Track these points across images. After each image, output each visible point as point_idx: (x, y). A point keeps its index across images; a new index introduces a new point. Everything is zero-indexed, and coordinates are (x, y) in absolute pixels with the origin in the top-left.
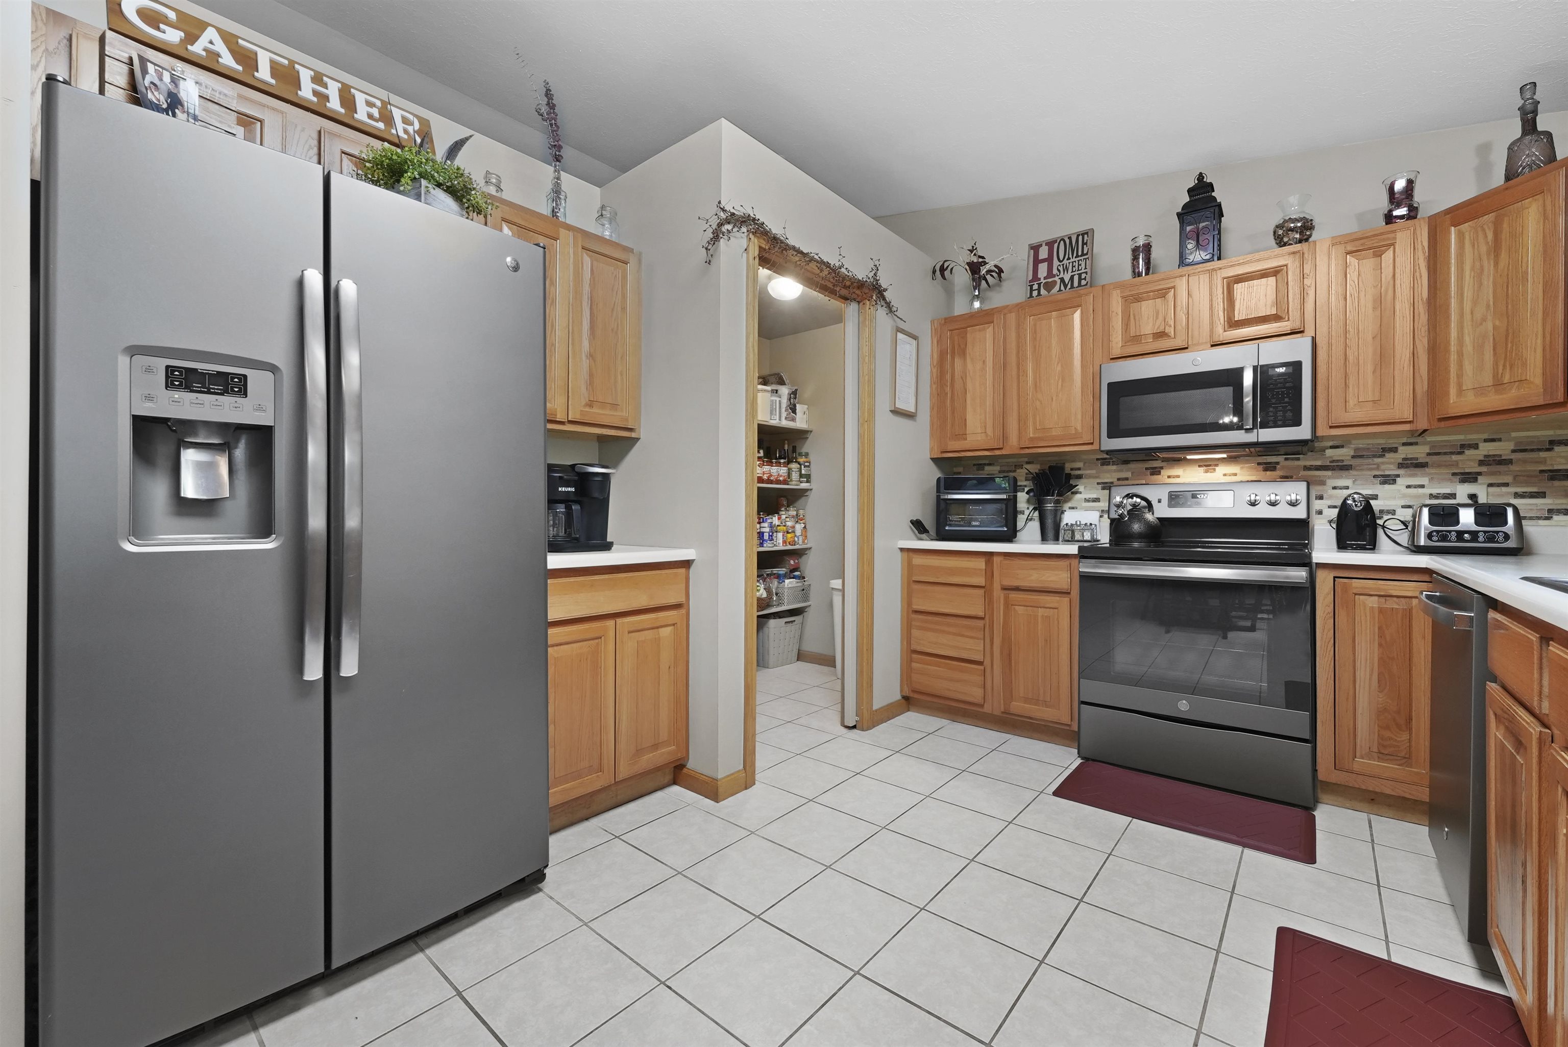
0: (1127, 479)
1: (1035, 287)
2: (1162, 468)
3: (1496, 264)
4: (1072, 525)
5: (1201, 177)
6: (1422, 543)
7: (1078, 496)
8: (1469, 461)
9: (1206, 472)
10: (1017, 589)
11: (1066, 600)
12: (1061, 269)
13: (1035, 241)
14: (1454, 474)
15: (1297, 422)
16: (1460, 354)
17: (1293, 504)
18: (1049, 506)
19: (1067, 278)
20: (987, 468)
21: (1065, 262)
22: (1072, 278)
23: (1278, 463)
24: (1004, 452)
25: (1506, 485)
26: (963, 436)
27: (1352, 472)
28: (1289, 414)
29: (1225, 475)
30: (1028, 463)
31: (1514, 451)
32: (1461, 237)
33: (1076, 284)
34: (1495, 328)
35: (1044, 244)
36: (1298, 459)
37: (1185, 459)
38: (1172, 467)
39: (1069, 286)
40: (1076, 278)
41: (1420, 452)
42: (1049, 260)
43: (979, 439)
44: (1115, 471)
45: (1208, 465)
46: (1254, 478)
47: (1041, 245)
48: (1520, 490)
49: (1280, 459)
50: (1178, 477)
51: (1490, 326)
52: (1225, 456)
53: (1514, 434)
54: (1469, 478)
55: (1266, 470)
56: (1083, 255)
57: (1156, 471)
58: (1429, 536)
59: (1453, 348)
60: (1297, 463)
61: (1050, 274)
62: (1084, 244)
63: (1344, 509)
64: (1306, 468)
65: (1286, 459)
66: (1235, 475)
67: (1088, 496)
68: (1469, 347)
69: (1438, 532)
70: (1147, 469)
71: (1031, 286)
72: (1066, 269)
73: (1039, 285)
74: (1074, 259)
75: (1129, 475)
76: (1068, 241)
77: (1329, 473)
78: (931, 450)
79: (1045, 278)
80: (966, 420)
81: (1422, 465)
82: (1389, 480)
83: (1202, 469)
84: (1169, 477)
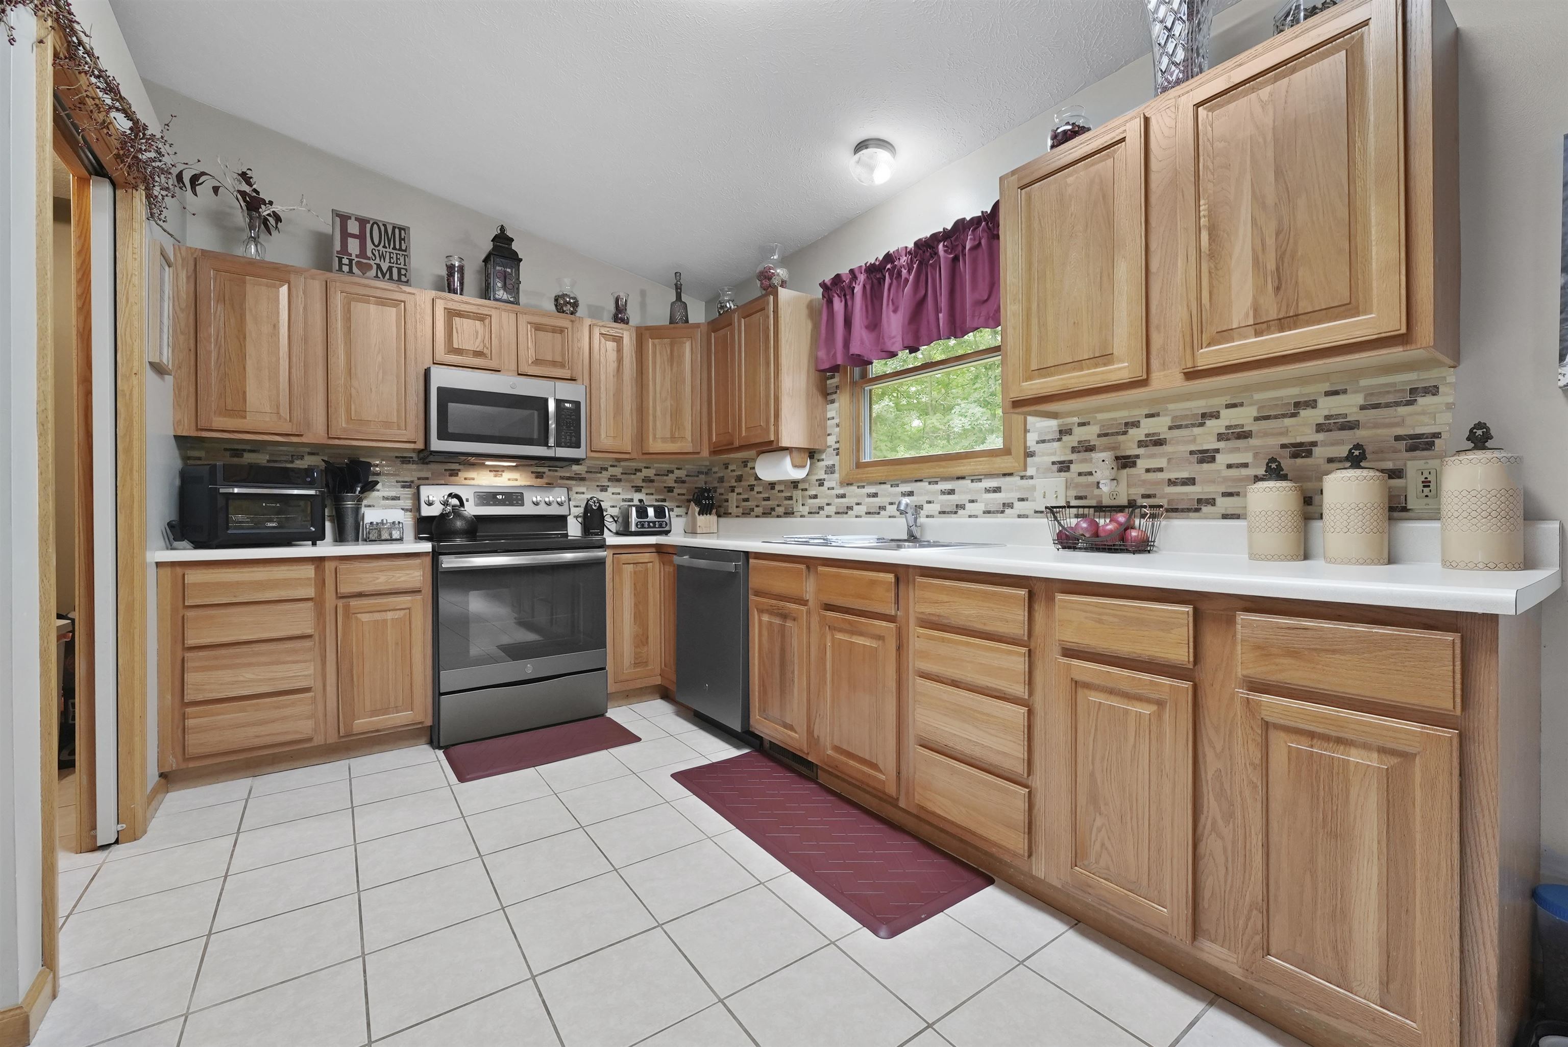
0: (427, 479)
1: (345, 261)
2: (459, 470)
3: (672, 370)
4: (377, 524)
5: (502, 229)
6: (633, 530)
7: (375, 494)
8: (638, 479)
9: (496, 476)
12: (376, 253)
13: (345, 209)
14: (632, 487)
15: (578, 446)
17: (560, 504)
18: (349, 504)
19: (385, 266)
20: (246, 455)
21: (380, 248)
22: (390, 269)
23: (544, 473)
24: (303, 440)
25: (652, 494)
26: (241, 413)
27: (587, 483)
28: (574, 439)
29: (509, 480)
30: (310, 454)
32: (654, 345)
33: (395, 276)
34: (671, 405)
35: (353, 218)
36: (556, 471)
37: (483, 464)
38: (468, 470)
39: (387, 276)
40: (395, 271)
41: (617, 471)
42: (361, 237)
43: (268, 419)
44: (415, 470)
45: (496, 470)
46: (528, 483)
47: (350, 218)
48: (658, 497)
49: (545, 470)
50: (473, 479)
51: (668, 403)
52: (514, 464)
53: (655, 465)
54: (638, 489)
55: (537, 477)
56: (400, 249)
57: (454, 473)
58: (637, 525)
59: (651, 412)
60: (556, 474)
61: (363, 253)
62: (401, 239)
63: (587, 508)
64: (562, 478)
65: (550, 470)
66: (517, 480)
67: (386, 494)
68: (659, 413)
69: (640, 522)
70: (445, 470)
71: (340, 259)
72: (382, 257)
73: (351, 261)
74: (391, 250)
75: (428, 475)
76: (382, 228)
77: (574, 482)
78: (177, 423)
79: (357, 256)
80: (245, 393)
81: (619, 480)
82: (604, 489)
83: (492, 474)
84: (465, 479)
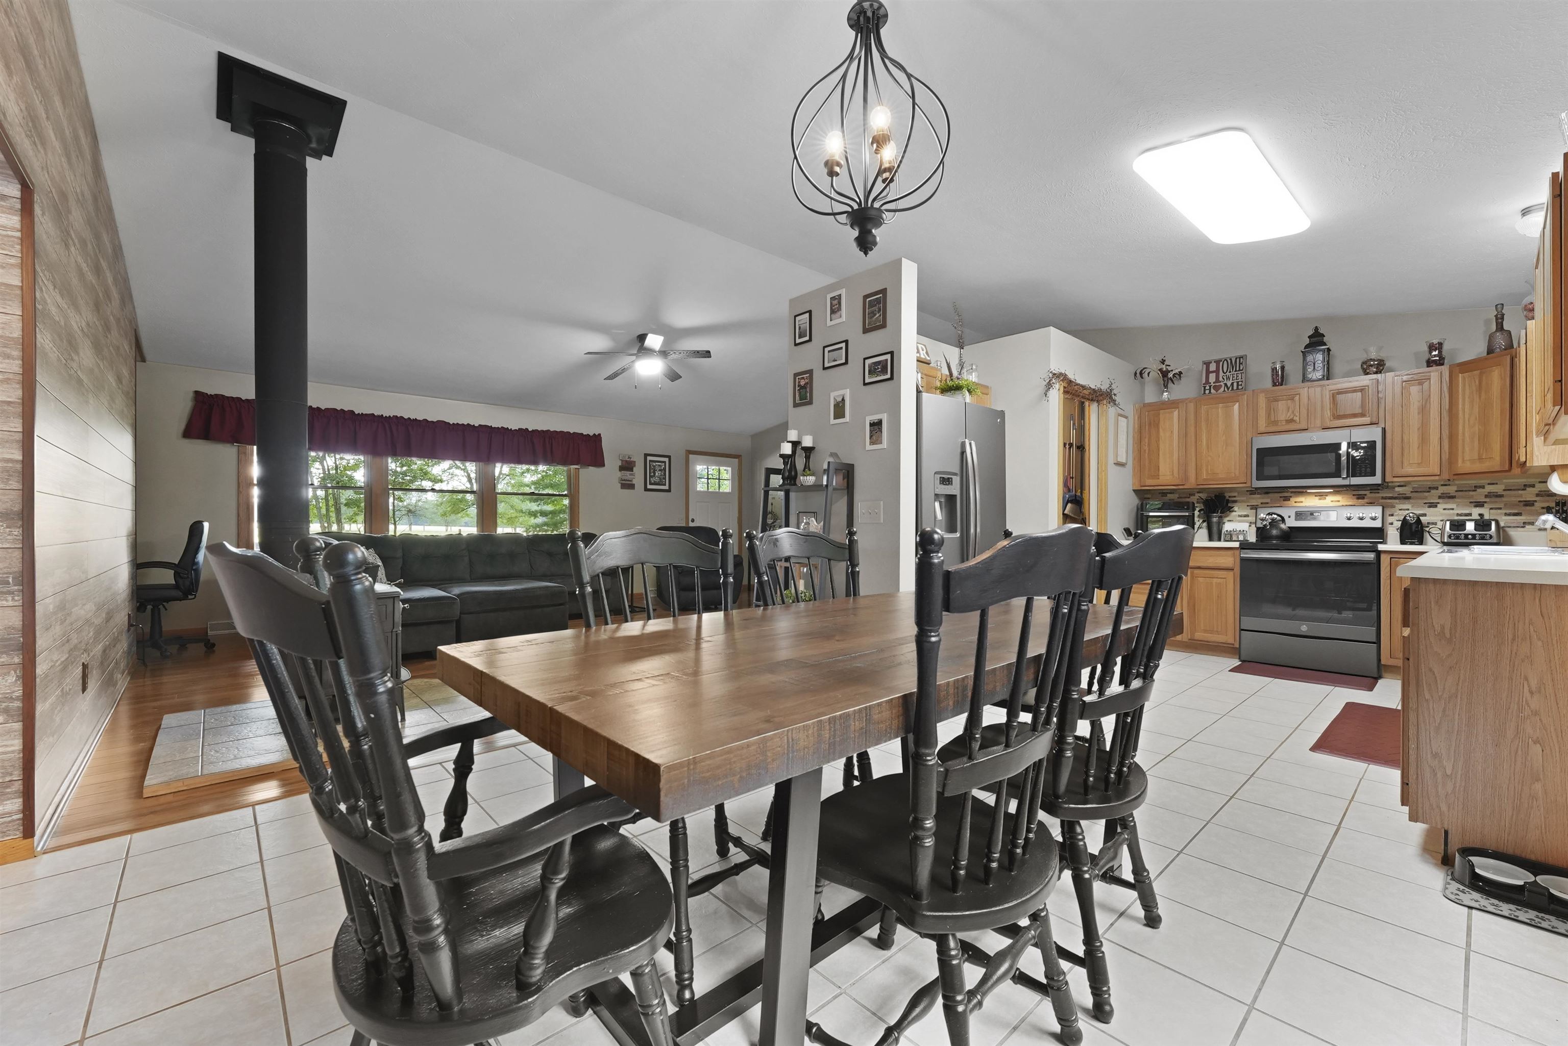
0: (1267, 503)
1: (1208, 388)
2: (1291, 497)
4: (1230, 531)
5: (1316, 329)
6: (1446, 541)
7: (1234, 513)
8: (1479, 495)
9: (1320, 499)
10: (1199, 568)
11: (1231, 573)
12: (1225, 378)
13: (1207, 359)
14: (1471, 502)
15: (1373, 474)
16: (1463, 441)
17: (1374, 519)
18: (1215, 520)
19: (1229, 384)
20: (1168, 495)
21: (1228, 373)
22: (1232, 384)
23: (1366, 495)
24: (1185, 487)
25: (1500, 509)
26: (1157, 476)
27: (1411, 501)
28: (1368, 470)
29: (1332, 501)
30: (1198, 492)
31: (1504, 490)
32: (1464, 378)
33: (1235, 387)
34: (1479, 429)
35: (1213, 362)
36: (1378, 493)
37: (1306, 492)
38: (1297, 497)
39: (1230, 389)
40: (1235, 384)
41: (1451, 490)
42: (1217, 372)
43: (1168, 478)
44: (1260, 498)
45: (1322, 496)
46: (1350, 503)
47: (1211, 362)
48: (1508, 511)
49: (1367, 492)
50: (1302, 502)
51: (1476, 428)
52: (1332, 490)
53: (1504, 481)
54: (1479, 505)
55: (1358, 498)
56: (1239, 370)
57: (1287, 499)
58: (1450, 537)
60: (1377, 495)
61: (1217, 380)
62: (1240, 364)
63: (1405, 522)
64: (1383, 498)
65: (1371, 492)
66: (1339, 501)
67: (1240, 514)
68: (1467, 439)
69: (1454, 534)
70: (1280, 497)
71: (1205, 387)
72: (1228, 378)
73: (1210, 386)
74: (1234, 373)
75: (1268, 501)
76: (1229, 361)
77: (1397, 501)
78: (1133, 484)
79: (1214, 383)
80: (1159, 467)
81: (1453, 497)
82: (1433, 505)
83: (1317, 498)
84: (1295, 502)
